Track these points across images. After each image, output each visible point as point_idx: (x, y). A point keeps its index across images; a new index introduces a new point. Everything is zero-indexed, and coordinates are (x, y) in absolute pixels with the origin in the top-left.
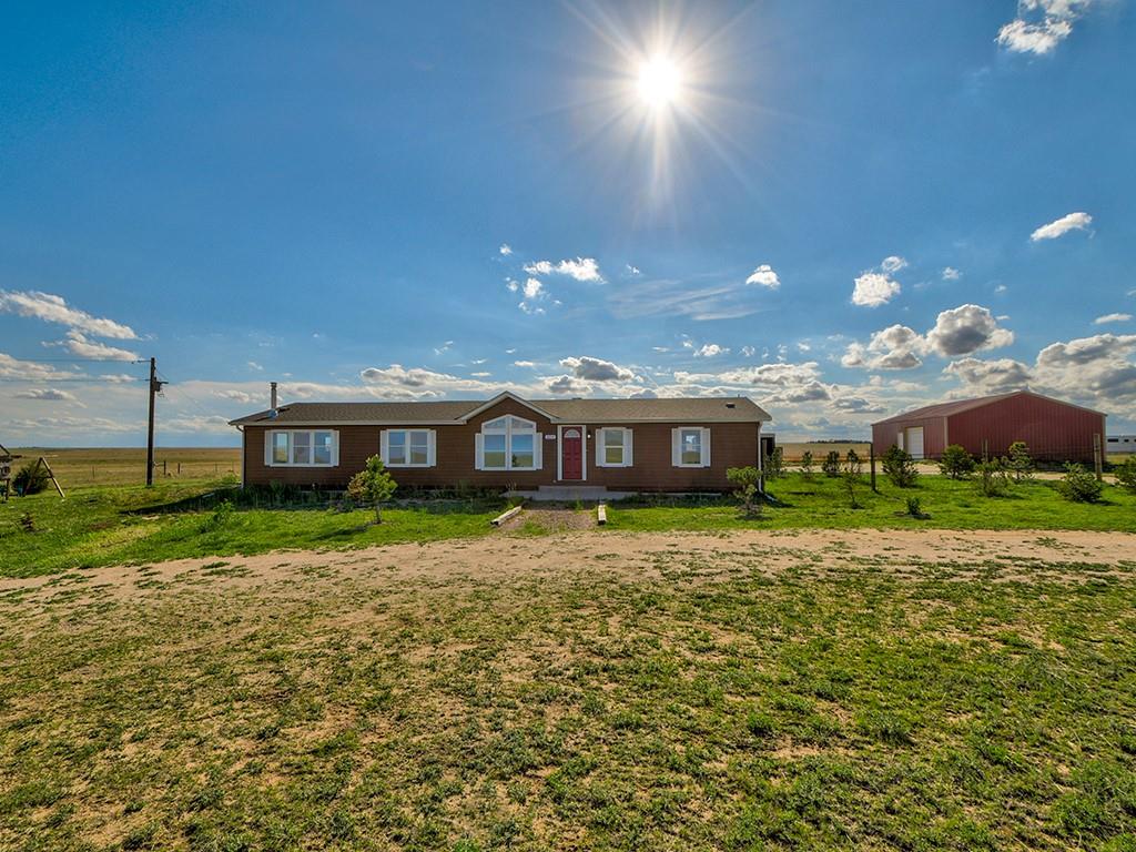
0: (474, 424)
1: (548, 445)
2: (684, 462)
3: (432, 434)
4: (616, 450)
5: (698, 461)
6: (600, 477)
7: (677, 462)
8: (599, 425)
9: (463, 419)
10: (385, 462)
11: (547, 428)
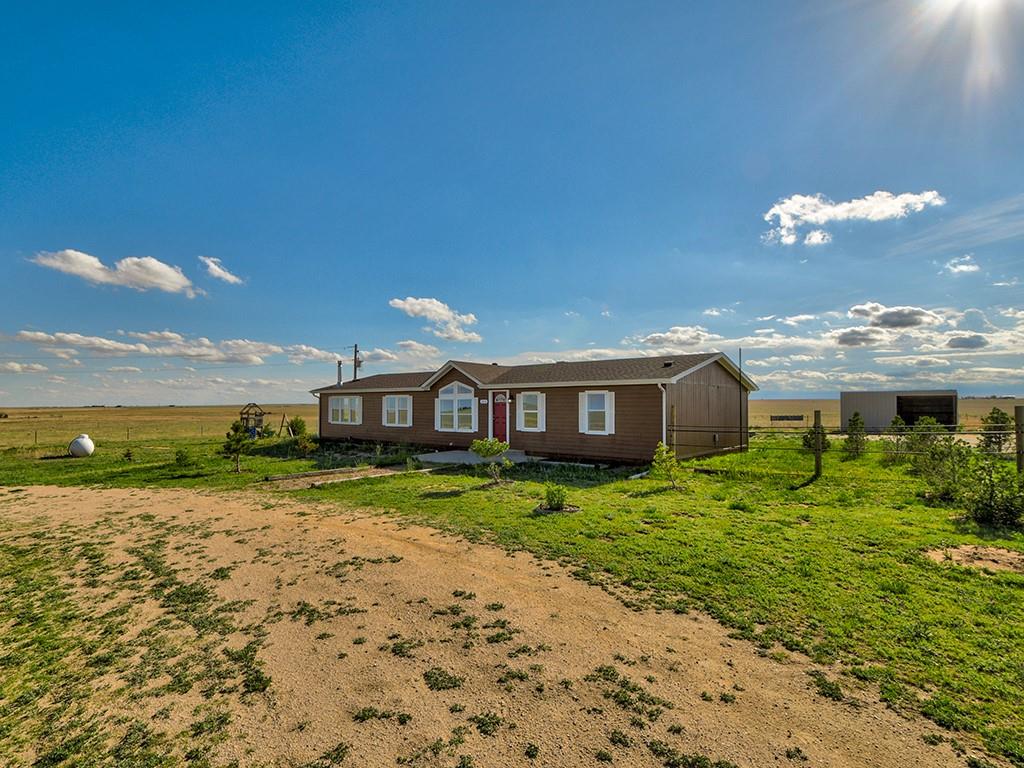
0: (435, 387)
1: (483, 409)
2: (590, 428)
3: (410, 399)
4: (532, 416)
5: (603, 428)
6: (519, 441)
7: (584, 428)
8: (520, 390)
9: (425, 386)
10: (385, 423)
11: (481, 394)
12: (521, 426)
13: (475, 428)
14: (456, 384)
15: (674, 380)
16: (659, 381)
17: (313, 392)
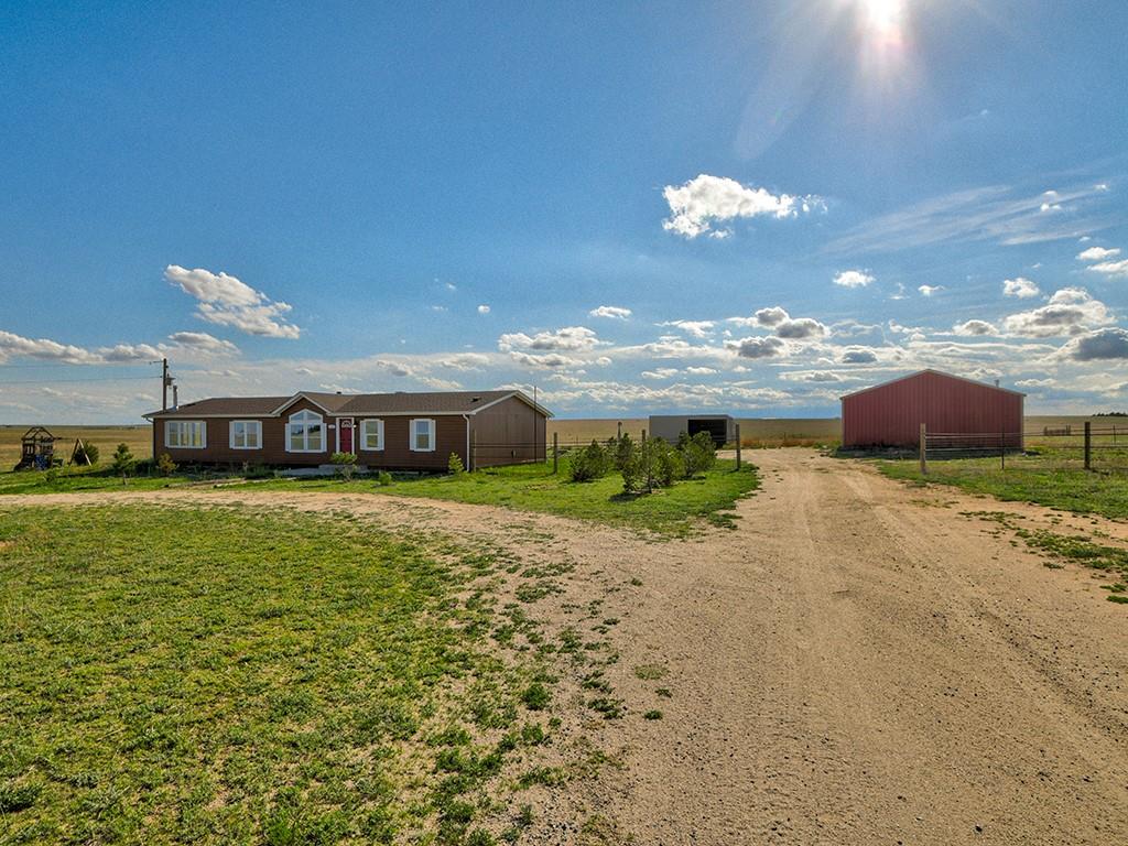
0: (285, 415)
1: (331, 433)
2: (419, 447)
3: (259, 425)
4: (373, 437)
5: (427, 446)
6: (363, 457)
7: (413, 446)
8: (363, 418)
9: (276, 413)
10: (232, 446)
11: (329, 420)
12: (364, 446)
13: (323, 449)
14: (306, 412)
15: (474, 413)
16: (464, 413)
17: (146, 416)
